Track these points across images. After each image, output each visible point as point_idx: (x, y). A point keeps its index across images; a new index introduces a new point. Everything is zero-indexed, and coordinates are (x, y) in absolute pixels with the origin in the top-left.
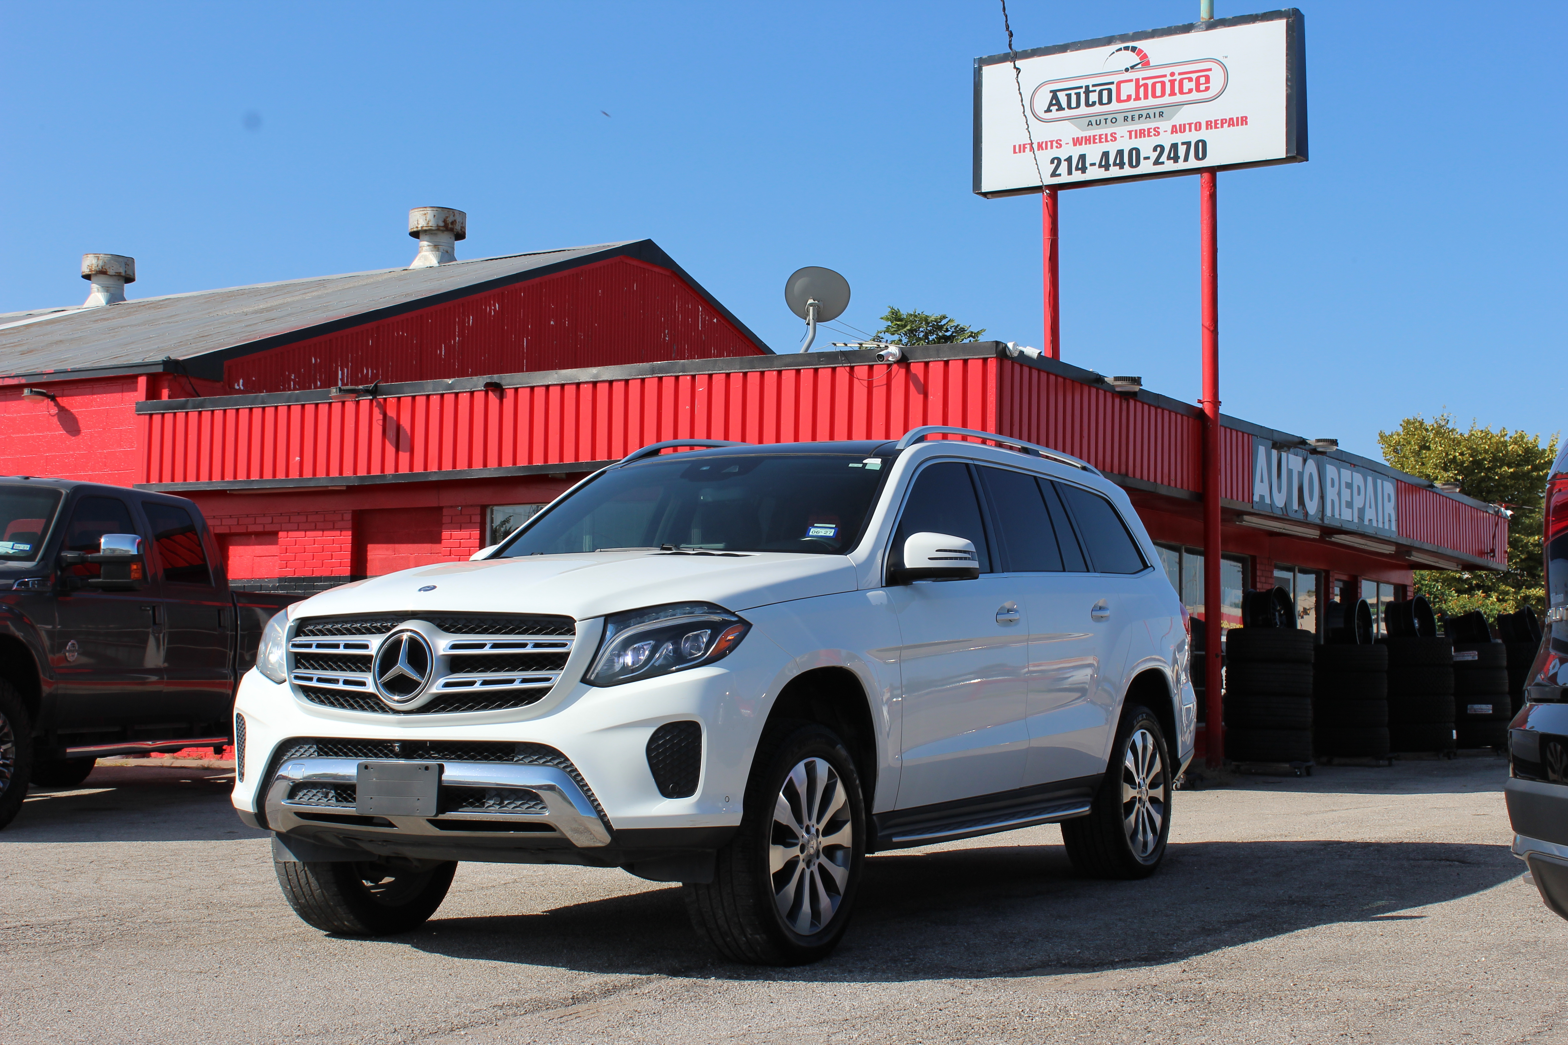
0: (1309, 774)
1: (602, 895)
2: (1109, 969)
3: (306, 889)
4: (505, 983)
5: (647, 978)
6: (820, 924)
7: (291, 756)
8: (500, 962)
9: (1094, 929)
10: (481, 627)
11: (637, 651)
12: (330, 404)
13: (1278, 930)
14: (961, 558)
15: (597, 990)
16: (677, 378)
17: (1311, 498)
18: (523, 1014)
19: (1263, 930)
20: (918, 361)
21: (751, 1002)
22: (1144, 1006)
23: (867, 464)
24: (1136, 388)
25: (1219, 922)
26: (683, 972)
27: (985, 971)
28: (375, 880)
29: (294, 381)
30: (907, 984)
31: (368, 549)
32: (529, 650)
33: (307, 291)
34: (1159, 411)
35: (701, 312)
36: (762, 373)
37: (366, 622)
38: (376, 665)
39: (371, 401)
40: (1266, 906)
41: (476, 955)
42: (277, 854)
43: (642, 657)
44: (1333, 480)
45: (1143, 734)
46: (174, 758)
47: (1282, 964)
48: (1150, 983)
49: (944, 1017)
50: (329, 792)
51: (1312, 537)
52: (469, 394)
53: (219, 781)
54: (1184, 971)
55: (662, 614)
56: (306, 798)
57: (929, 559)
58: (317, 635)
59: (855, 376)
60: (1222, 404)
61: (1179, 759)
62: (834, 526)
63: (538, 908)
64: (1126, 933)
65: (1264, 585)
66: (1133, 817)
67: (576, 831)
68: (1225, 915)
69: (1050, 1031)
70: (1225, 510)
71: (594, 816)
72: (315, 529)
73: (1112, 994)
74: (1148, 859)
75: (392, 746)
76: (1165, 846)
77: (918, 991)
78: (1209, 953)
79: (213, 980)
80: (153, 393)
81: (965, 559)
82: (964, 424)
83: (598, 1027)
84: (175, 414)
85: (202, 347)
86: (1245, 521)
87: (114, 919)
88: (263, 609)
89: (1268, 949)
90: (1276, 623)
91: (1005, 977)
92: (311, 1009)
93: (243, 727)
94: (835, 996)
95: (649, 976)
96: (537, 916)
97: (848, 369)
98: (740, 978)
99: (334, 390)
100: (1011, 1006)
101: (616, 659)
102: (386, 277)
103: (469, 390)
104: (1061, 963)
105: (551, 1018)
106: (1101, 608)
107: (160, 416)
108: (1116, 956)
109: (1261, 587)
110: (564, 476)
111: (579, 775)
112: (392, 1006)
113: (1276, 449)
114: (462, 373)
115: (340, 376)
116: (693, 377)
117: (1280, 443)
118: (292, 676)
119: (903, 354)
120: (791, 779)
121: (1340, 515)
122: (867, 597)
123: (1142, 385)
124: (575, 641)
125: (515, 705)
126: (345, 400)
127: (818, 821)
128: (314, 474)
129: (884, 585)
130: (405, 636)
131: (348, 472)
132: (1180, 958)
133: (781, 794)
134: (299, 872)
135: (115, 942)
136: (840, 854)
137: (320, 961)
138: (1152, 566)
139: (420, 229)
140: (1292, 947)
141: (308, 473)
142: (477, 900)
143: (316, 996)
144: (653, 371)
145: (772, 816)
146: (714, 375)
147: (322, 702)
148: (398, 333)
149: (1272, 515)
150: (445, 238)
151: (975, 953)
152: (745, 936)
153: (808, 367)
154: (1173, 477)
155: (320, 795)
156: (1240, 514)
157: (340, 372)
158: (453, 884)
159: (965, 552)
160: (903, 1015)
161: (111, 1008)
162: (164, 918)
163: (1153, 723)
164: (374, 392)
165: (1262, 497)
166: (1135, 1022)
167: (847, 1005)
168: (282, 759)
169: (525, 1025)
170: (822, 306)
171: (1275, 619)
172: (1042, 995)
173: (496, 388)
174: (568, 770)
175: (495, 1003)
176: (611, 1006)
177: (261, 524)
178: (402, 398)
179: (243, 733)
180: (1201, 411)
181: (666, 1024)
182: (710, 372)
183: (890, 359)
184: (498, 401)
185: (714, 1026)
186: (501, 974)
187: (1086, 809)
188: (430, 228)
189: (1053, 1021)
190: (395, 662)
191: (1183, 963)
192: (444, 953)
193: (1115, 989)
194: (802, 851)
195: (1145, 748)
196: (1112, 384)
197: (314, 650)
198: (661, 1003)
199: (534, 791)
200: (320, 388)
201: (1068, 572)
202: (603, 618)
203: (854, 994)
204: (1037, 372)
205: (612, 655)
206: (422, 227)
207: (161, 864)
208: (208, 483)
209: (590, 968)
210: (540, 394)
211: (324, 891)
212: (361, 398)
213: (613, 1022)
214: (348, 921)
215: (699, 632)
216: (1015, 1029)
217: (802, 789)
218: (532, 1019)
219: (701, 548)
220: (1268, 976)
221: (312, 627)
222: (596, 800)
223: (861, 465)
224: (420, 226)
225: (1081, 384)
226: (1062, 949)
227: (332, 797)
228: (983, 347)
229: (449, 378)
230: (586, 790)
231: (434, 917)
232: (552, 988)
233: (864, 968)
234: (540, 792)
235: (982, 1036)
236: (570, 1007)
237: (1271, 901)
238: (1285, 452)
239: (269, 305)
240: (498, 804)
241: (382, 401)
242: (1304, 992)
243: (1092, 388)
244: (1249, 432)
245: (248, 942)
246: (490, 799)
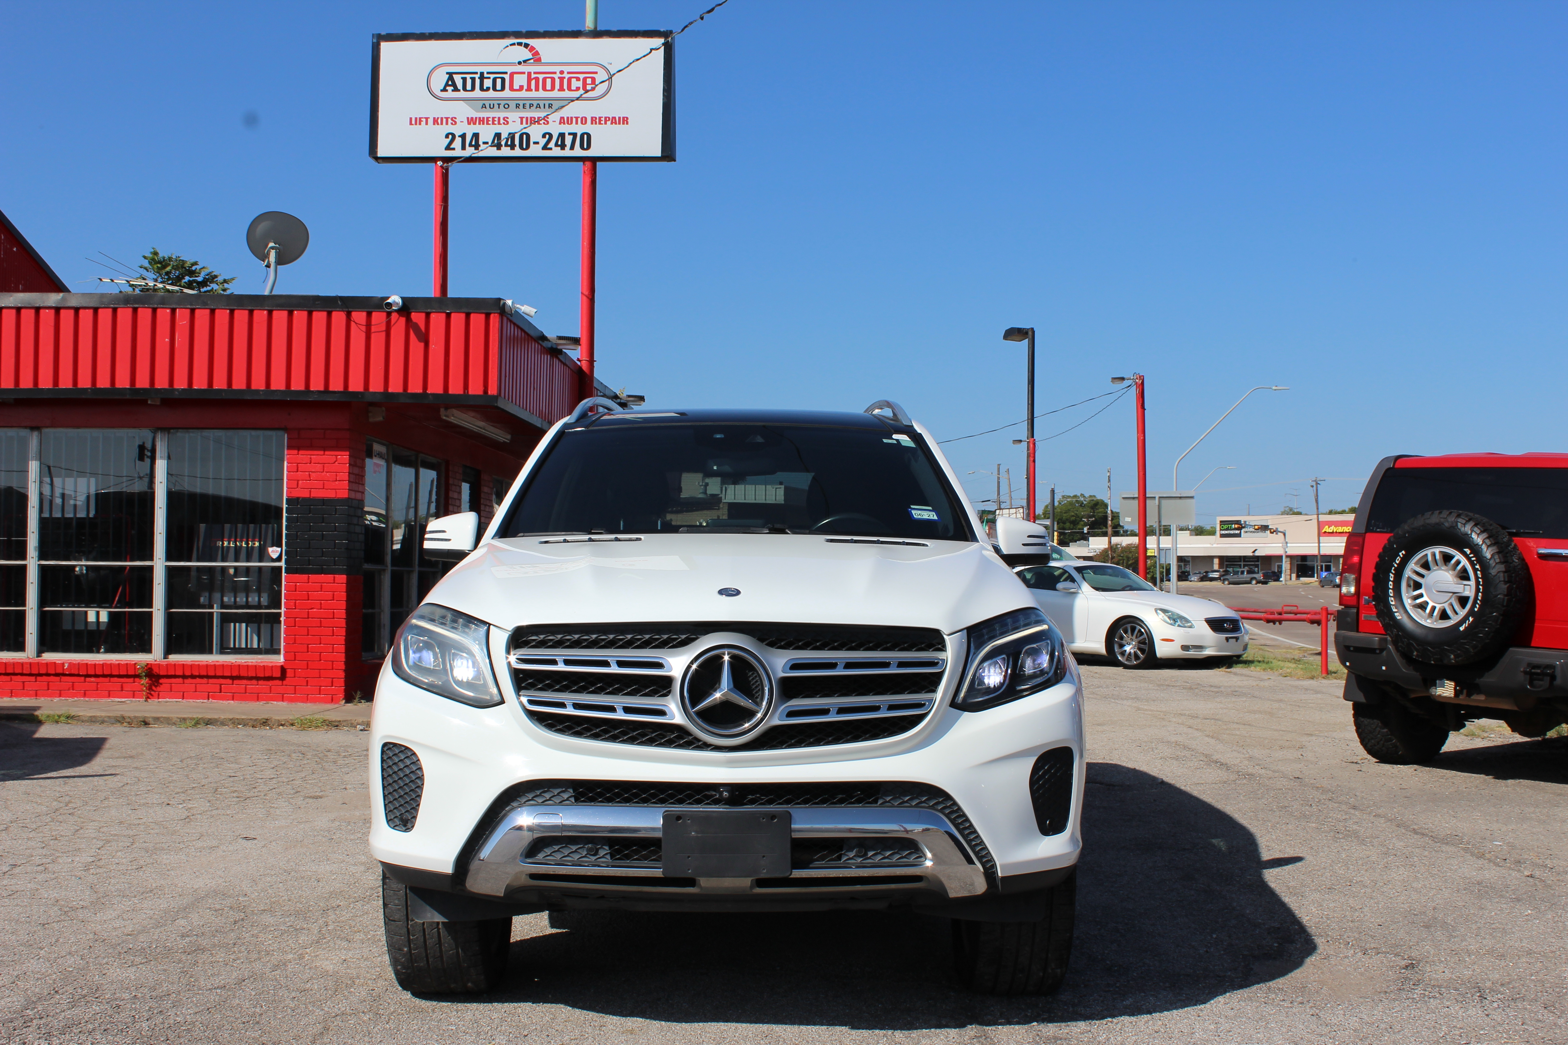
14: (1043, 544)
16: (155, 309)
20: (419, 311)
23: (898, 440)
32: (893, 670)
36: (251, 311)
38: (682, 689)
50: (599, 849)
56: (558, 855)
59: (352, 321)
97: (342, 314)
116: (174, 310)
118: (524, 700)
119: (404, 303)
124: (947, 658)
125: (875, 736)
130: (726, 653)
144: (127, 301)
146: (196, 310)
153: (298, 308)
155: (582, 853)
159: (1044, 537)
168: (508, 806)
170: (282, 249)
180: (580, 368)
182: (193, 306)
183: (394, 307)
190: (715, 686)
196: (554, 342)
197: (560, 668)
199: (910, 838)
202: (966, 631)
205: (974, 673)
215: (1039, 644)
223: (894, 442)
225: (534, 341)
227: (606, 855)
234: (921, 840)
240: (860, 857)
243: (538, 345)
246: (851, 850)
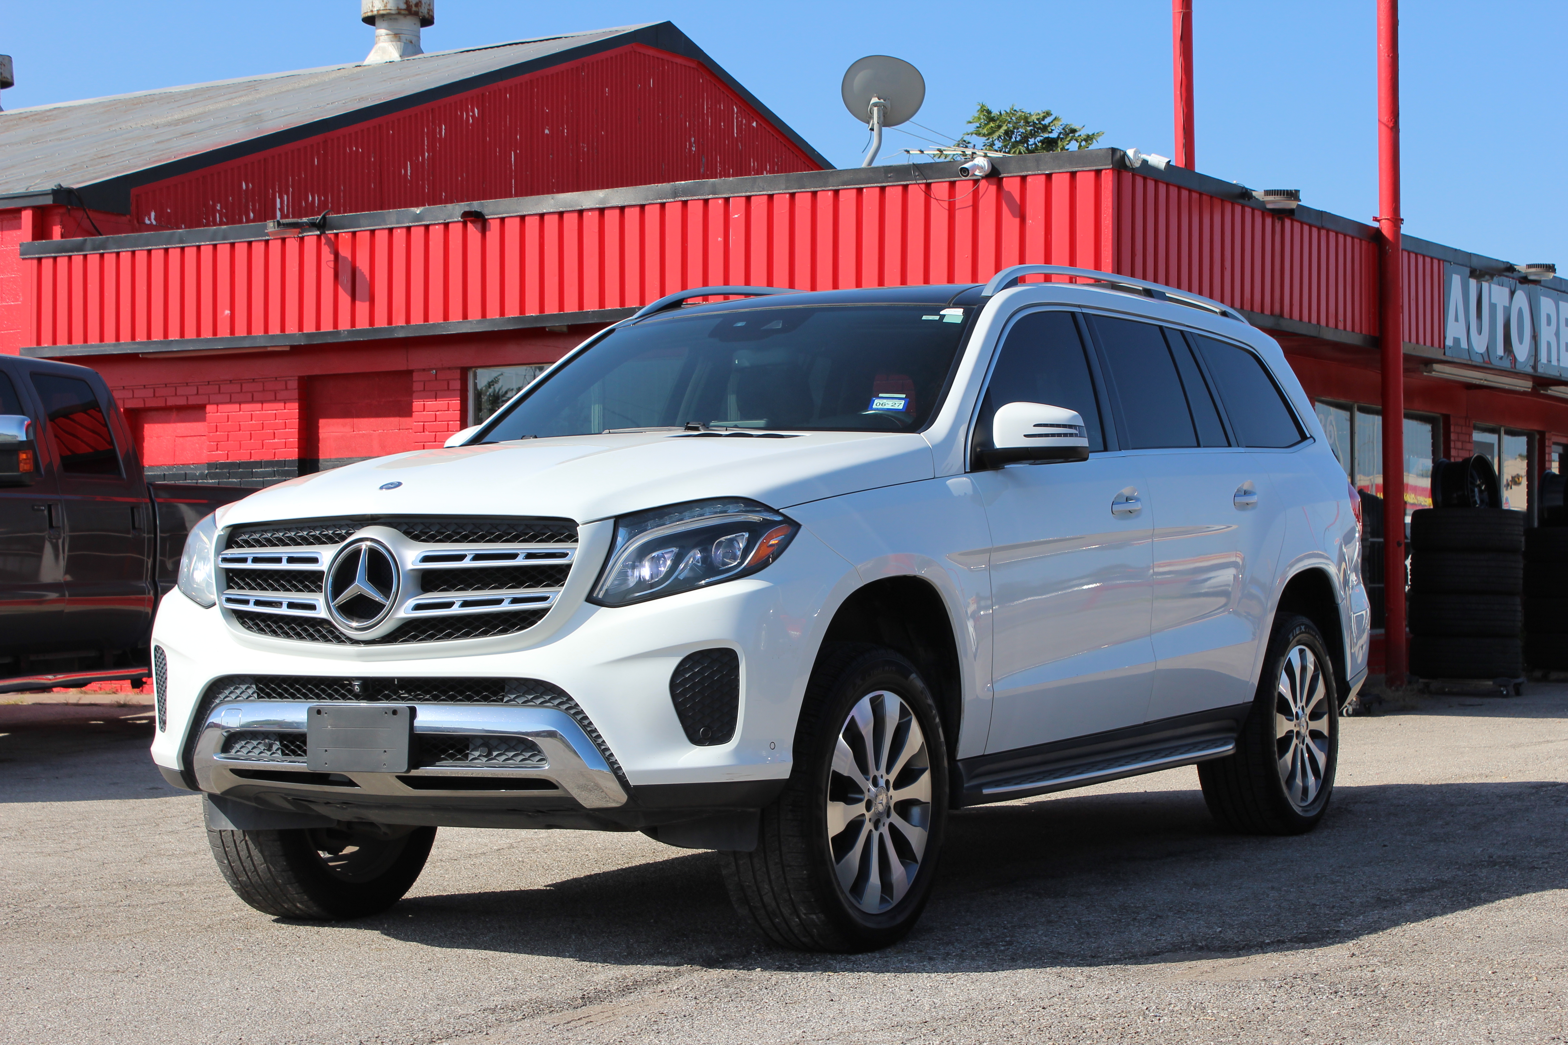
0: (1518, 693)
1: (620, 862)
2: (1257, 952)
3: (248, 864)
4: (497, 979)
5: (676, 970)
6: (892, 899)
7: (224, 699)
8: (491, 953)
9: (1239, 901)
10: (459, 533)
11: (656, 561)
12: (267, 242)
13: (1474, 901)
14: (1065, 435)
15: (612, 987)
16: (706, 201)
17: (1521, 341)
18: (521, 1020)
19: (1455, 901)
20: (1012, 175)
21: (805, 1000)
22: (1301, 1001)
23: (945, 315)
24: (1293, 205)
25: (1398, 890)
26: (721, 962)
27: (1101, 957)
28: (335, 851)
29: (220, 212)
30: (1002, 974)
31: (320, 425)
32: (520, 562)
33: (234, 95)
34: (1323, 232)
35: (737, 114)
36: (814, 194)
37: (314, 529)
38: (328, 583)
39: (319, 237)
40: (1459, 869)
41: (462, 944)
42: (210, 820)
43: (663, 569)
44: (1549, 317)
45: (1302, 652)
46: (81, 693)
47: (1478, 945)
48: (1310, 970)
49: (1048, 1018)
50: (273, 743)
51: (1522, 389)
52: (442, 227)
53: (138, 722)
54: (1353, 954)
55: (687, 514)
56: (245, 751)
57: (1025, 436)
58: (253, 546)
59: (932, 196)
60: (1404, 222)
61: (1348, 682)
62: (904, 396)
63: (539, 881)
64: (1280, 906)
65: (1460, 451)
66: (1289, 756)
67: (583, 788)
68: (1407, 881)
69: (1182, 1034)
70: (1408, 358)
71: (606, 770)
72: (253, 401)
73: (1260, 986)
74: (1309, 809)
75: (350, 684)
76: (1330, 793)
77: (1016, 983)
78: (1385, 931)
79: (133, 980)
80: (41, 231)
81: (1071, 435)
82: (1072, 262)
83: (615, 1035)
84: (70, 257)
85: (101, 171)
86: (1434, 371)
87: (8, 904)
88: (188, 504)
89: (1461, 926)
90: (1475, 502)
91: (1126, 964)
92: (255, 1016)
93: (164, 662)
94: (912, 990)
95: (678, 968)
96: (539, 891)
97: (923, 187)
98: (793, 969)
99: (271, 225)
100: (1133, 1002)
101: (630, 571)
102: (333, 76)
103: (442, 221)
104: (1197, 945)
105: (555, 1024)
106: (1246, 493)
107: (51, 260)
108: (1267, 936)
109: (1457, 455)
110: (565, 329)
111: (586, 718)
112: (356, 1012)
113: (1475, 278)
114: (434, 200)
115: (278, 205)
116: (727, 200)
117: (1480, 270)
118: (223, 598)
119: (993, 166)
120: (853, 718)
121: (1558, 360)
122: (947, 487)
123: (1300, 200)
124: (578, 550)
125: (504, 631)
126: (286, 236)
127: (888, 770)
128: (249, 331)
129: (968, 470)
130: (364, 546)
131: (292, 328)
132: (1348, 938)
133: (841, 736)
134: (238, 842)
135: (10, 934)
136: (916, 811)
137: (267, 954)
138: (1311, 437)
139: (375, 13)
140: (1491, 923)
141: (241, 331)
142: (464, 872)
143: (262, 1000)
144: (675, 194)
145: (830, 765)
146: (752, 198)
147: (261, 630)
148: (351, 149)
149: (1470, 363)
150: (408, 24)
151: (1088, 934)
152: (799, 917)
153: (872, 185)
154: (1341, 318)
155: (262, 747)
156: (1428, 362)
157: (278, 200)
158: (433, 851)
159: (1070, 426)
160: (996, 1016)
161: (5, 1020)
162: (71, 902)
163: (1314, 637)
164: (322, 226)
165: (1457, 341)
166: (1290, 1022)
167: (926, 1002)
168: (213, 702)
169: (523, 1033)
170: (889, 106)
171: (1474, 496)
172: (1173, 988)
173: (476, 218)
174: (572, 711)
175: (486, 1005)
176: (631, 1007)
177: (183, 396)
178: (357, 233)
179: (163, 671)
180: (1378, 231)
181: (700, 1030)
182: (748, 194)
183: (977, 173)
184: (479, 235)
185: (759, 1031)
186: (493, 967)
187: (1228, 748)
188: (388, 11)
189: (1186, 1021)
190: (352, 580)
191: (1351, 945)
192: (422, 941)
193: (1265, 980)
194: (868, 808)
195: (1304, 669)
196: (1261, 200)
197: (249, 565)
198: (693, 1002)
199: (530, 739)
200: (254, 221)
201: (1204, 447)
202: (612, 521)
203: (936, 988)
204: (1165, 186)
205: (625, 566)
206: (378, 11)
207: (66, 832)
208: (115, 345)
209: (606, 958)
210: (532, 225)
211: (271, 866)
212: (305, 234)
213: (633, 1028)
214: (301, 903)
215: (734, 535)
216: (1137, 1032)
217: (867, 729)
218: (531, 1026)
219: (736, 427)
220: (1460, 961)
221: (247, 536)
222: (608, 749)
223: (937, 318)
224: (375, 9)
225: (1222, 201)
226: (1199, 928)
227: (277, 749)
228: (1095, 156)
229: (417, 206)
230: (595, 737)
231: (409, 895)
232: (556, 985)
233: (948, 954)
234: (537, 740)
235: (1095, 1041)
236: (579, 1010)
237: (1465, 863)
238: (1486, 281)
239: (186, 115)
240: (484, 756)
241: (332, 237)
242: (1506, 981)
243: (1236, 205)
244: (1439, 257)
245: (177, 931)
246: (475, 749)
